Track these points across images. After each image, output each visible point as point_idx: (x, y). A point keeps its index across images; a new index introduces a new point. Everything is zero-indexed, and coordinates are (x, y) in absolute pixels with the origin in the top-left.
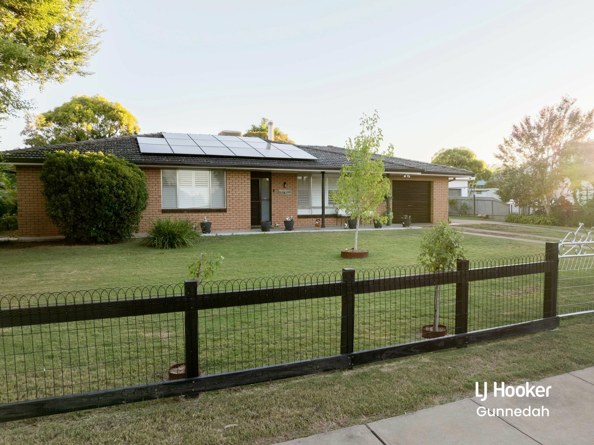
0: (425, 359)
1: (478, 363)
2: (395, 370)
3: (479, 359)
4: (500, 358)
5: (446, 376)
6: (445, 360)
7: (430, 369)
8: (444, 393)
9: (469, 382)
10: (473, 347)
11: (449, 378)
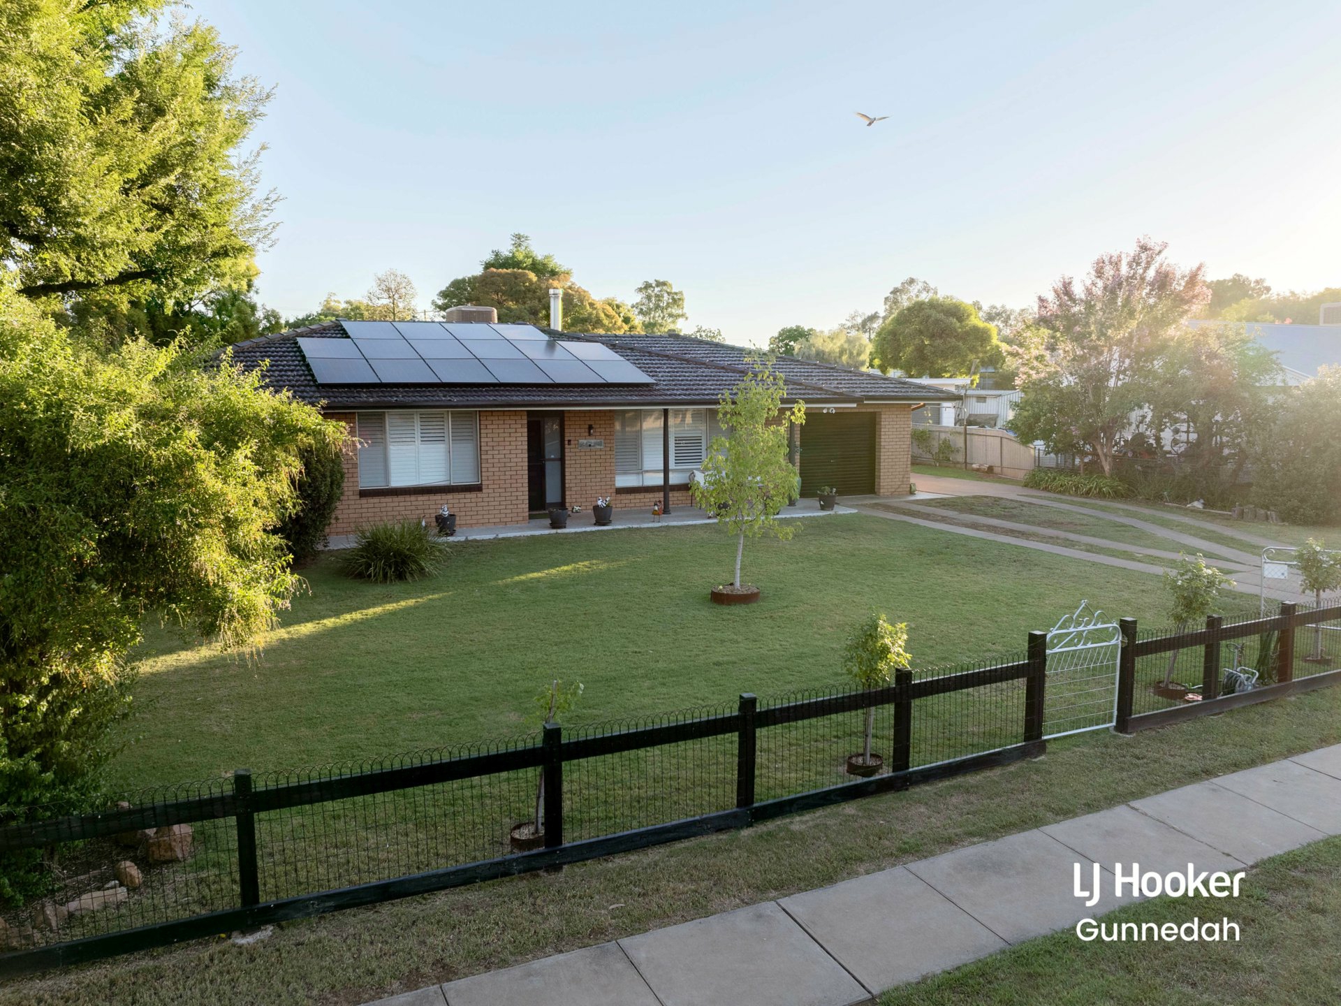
0: (849, 809)
1: (921, 814)
2: (810, 827)
3: (922, 809)
4: (950, 807)
5: (876, 835)
6: (877, 812)
7: (856, 825)
8: (871, 859)
9: (905, 843)
10: (917, 790)
11: (880, 838)
